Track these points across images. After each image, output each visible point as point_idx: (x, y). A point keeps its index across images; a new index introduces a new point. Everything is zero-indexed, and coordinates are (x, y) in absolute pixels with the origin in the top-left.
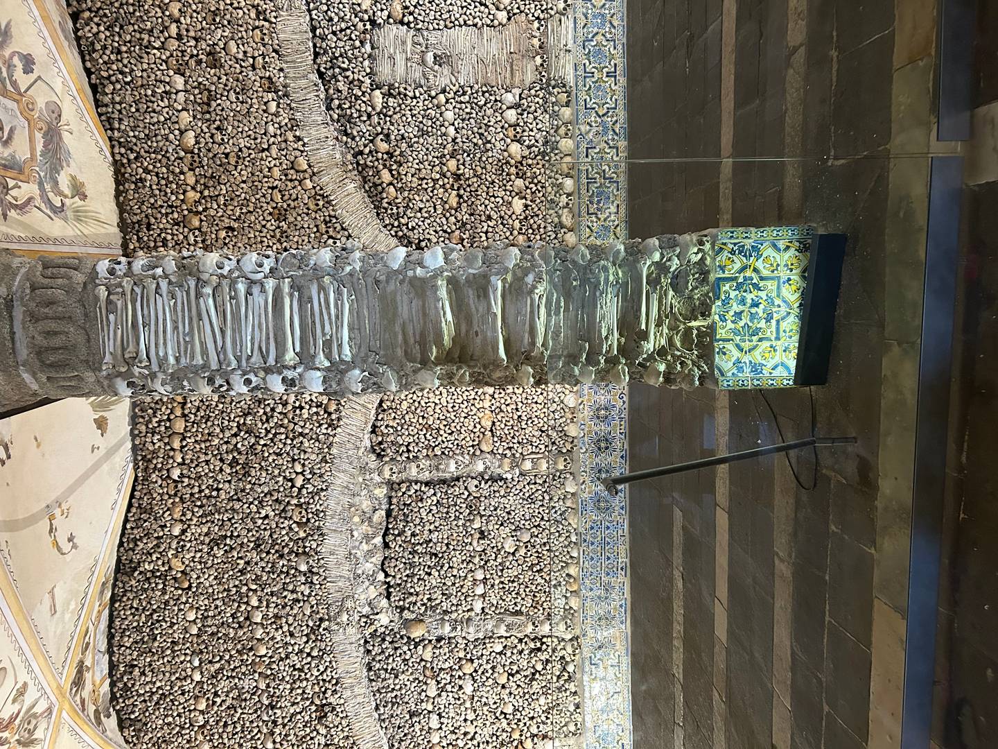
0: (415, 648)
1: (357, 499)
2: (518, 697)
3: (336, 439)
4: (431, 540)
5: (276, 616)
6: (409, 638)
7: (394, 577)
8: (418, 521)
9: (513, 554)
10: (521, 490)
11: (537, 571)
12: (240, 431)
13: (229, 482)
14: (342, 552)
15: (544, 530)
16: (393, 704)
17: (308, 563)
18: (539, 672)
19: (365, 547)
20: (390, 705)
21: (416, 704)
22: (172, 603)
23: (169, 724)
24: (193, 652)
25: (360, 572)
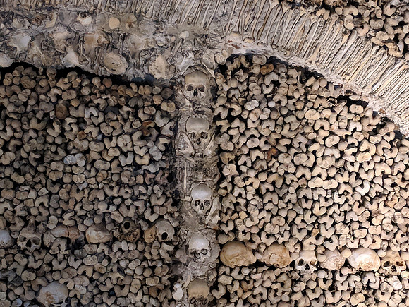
19: (61, 35)
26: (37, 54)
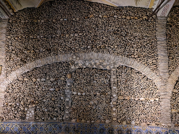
0: (64, 75)
1: (107, 62)
2: (47, 103)
3: (123, 57)
4: (94, 81)
5: (76, 39)
6: (67, 74)
7: (84, 70)
8: (100, 77)
9: (89, 104)
10: (107, 107)
11: (83, 110)
12: (127, 32)
13: (113, 29)
14: (92, 57)
15: (95, 113)
16: (49, 69)
17: (90, 48)
18: (54, 110)
19: (93, 63)
20: (49, 68)
21: (48, 75)
22: (82, 14)
23: (50, 13)
24: (68, 19)
25: (86, 61)
26: (89, 66)
